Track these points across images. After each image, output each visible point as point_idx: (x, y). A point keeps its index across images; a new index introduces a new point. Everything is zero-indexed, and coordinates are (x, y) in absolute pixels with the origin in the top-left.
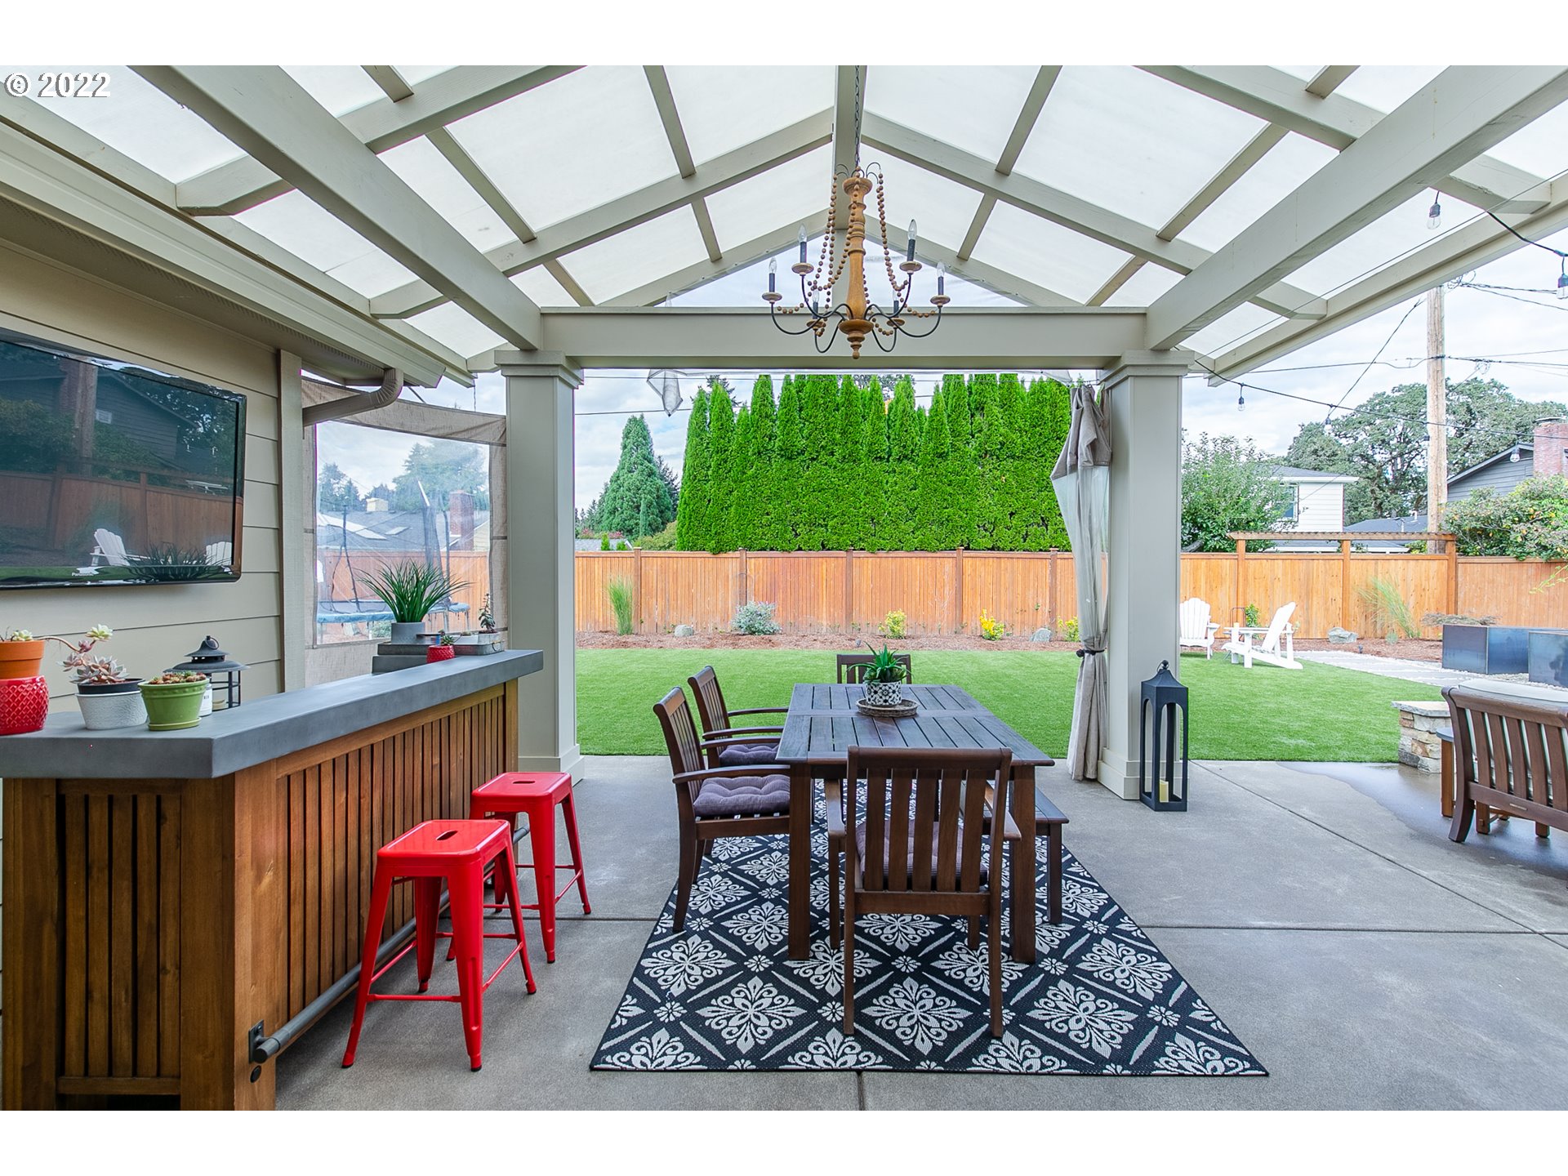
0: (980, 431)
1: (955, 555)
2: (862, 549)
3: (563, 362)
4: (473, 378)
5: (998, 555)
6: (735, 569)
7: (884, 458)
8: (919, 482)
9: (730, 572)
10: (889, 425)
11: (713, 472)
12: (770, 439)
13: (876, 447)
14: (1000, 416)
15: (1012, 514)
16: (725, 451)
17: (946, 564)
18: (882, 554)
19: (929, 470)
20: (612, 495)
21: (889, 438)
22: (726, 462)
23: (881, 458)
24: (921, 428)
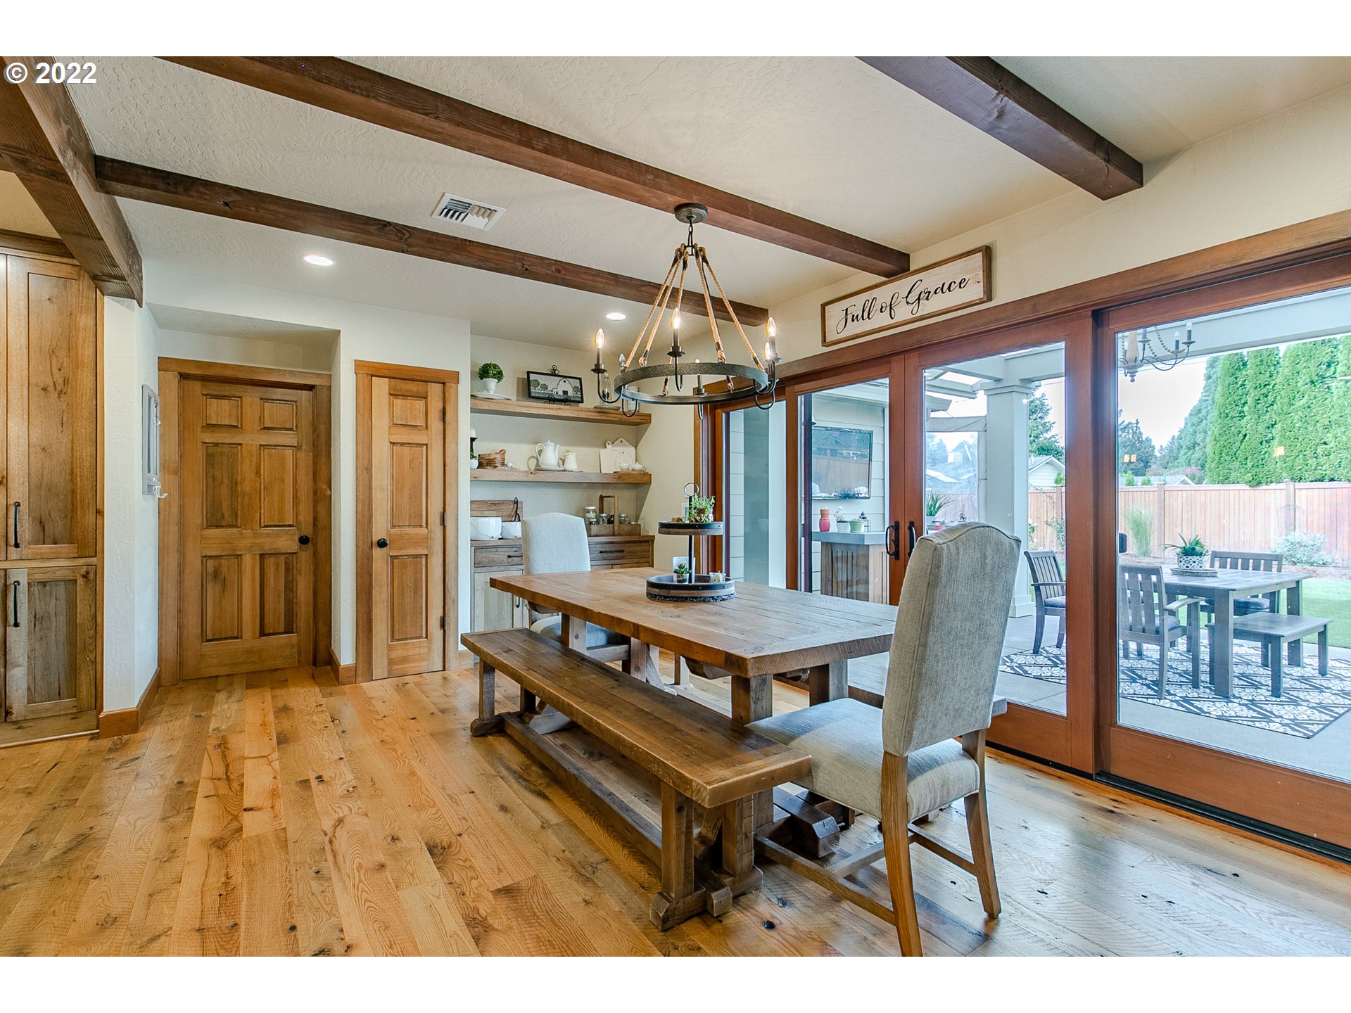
3: (1017, 383)
4: (976, 394)
6: (1280, 500)
9: (1273, 502)
11: (1250, 408)
16: (1266, 386)
20: (1191, 430)
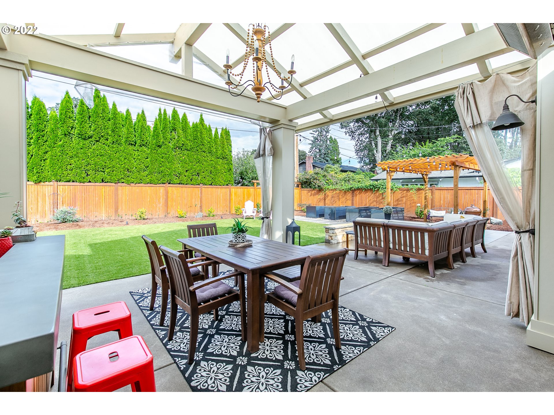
0: (174, 139)
1: (165, 186)
2: (123, 183)
5: (182, 186)
6: (49, 191)
7: (133, 144)
8: (149, 156)
9: (47, 192)
10: (135, 131)
12: (72, 129)
13: (130, 139)
14: (182, 134)
15: (186, 171)
16: (43, 131)
17: (161, 189)
18: (132, 184)
19: (154, 152)
21: (135, 136)
22: (43, 137)
23: (132, 144)
24: (150, 134)
